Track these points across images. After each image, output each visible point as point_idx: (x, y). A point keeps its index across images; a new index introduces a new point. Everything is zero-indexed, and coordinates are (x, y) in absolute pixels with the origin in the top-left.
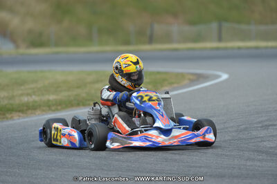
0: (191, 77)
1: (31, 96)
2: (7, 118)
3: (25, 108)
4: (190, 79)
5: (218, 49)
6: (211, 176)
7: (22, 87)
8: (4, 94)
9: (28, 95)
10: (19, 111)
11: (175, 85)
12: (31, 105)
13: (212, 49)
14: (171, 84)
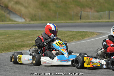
0: (97, 34)
1: (31, 41)
2: (21, 50)
3: (29, 46)
4: (96, 35)
5: (108, 22)
6: (105, 74)
7: (28, 37)
8: (20, 40)
9: (30, 40)
10: (26, 47)
11: (91, 37)
12: (31, 44)
13: (106, 22)
14: (89, 36)
